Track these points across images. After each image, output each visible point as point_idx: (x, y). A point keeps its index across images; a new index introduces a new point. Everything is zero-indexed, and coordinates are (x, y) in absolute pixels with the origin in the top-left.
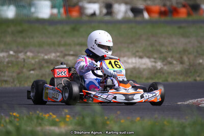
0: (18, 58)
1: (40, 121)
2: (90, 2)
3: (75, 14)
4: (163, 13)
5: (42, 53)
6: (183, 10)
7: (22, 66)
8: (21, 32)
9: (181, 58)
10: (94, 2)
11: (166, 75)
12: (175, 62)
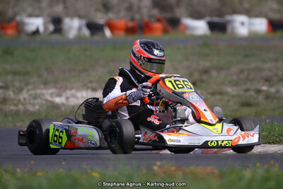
2: (31, 16)
3: (10, 32)
6: (158, 26)
10: (37, 16)
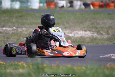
0: (17, 31)
1: (16, 66)
3: (52, 6)
4: (101, 6)
5: (32, 28)
7: (20, 35)
8: (21, 16)
9: (108, 31)
11: (98, 40)
12: (104, 34)
